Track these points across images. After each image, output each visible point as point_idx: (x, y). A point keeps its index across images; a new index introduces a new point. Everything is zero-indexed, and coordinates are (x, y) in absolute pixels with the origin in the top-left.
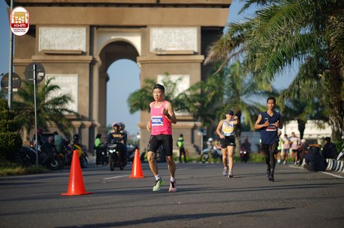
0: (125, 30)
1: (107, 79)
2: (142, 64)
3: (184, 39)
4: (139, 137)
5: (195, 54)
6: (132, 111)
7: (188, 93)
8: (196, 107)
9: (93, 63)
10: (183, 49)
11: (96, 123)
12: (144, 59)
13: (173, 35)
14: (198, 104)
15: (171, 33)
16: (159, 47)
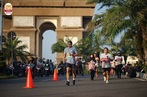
0: (50, 17)
1: (43, 38)
2: (57, 32)
3: (75, 22)
4: (56, 63)
5: (80, 28)
6: (53, 53)
7: (77, 44)
8: (80, 50)
9: (36, 32)
10: (75, 26)
11: (38, 57)
12: (58, 30)
13: (71, 20)
14: (81, 49)
15: (70, 19)
16: (65, 25)
